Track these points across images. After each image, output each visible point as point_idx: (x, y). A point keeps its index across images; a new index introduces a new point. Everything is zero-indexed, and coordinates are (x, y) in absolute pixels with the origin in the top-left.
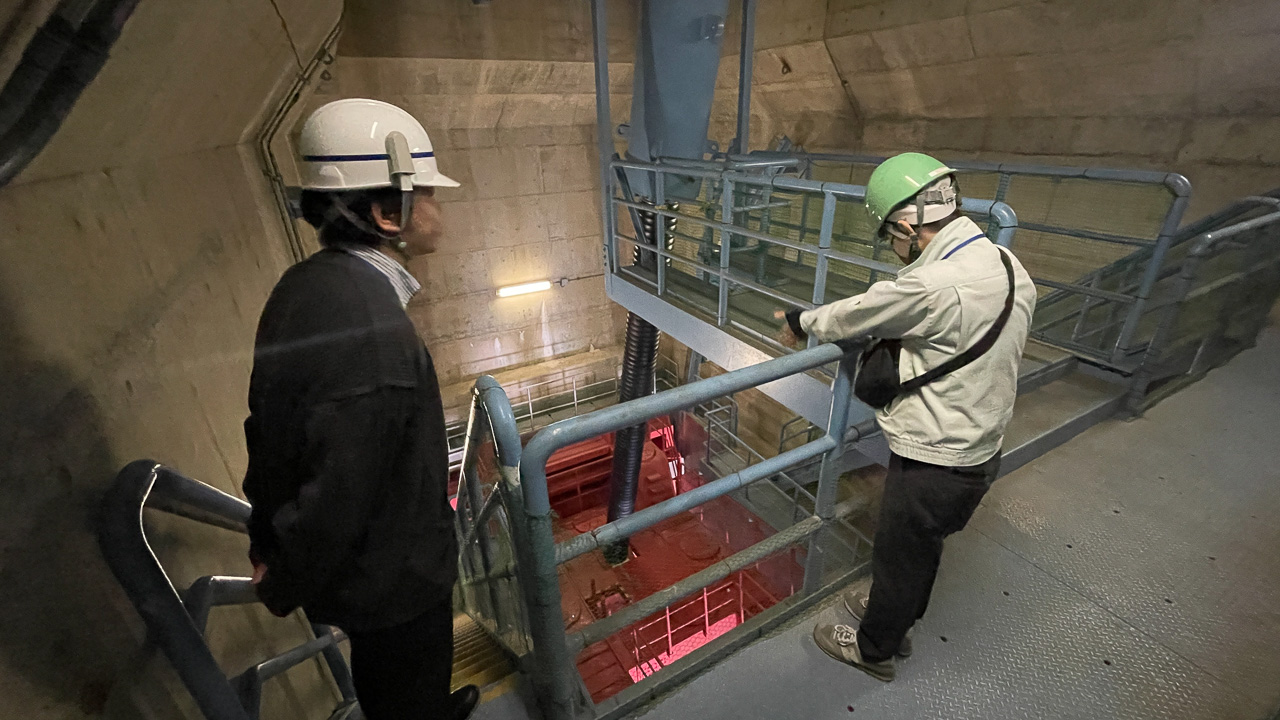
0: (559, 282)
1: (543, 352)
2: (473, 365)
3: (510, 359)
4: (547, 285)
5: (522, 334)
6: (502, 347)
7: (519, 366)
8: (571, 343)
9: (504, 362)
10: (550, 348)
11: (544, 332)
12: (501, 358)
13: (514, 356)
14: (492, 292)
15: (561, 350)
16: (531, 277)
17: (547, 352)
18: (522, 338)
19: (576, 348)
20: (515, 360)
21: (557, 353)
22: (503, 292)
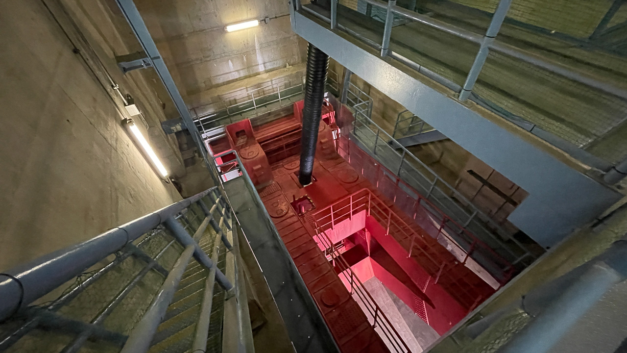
0: (264, 21)
1: (258, 69)
2: (218, 77)
3: (239, 74)
4: (256, 23)
5: (244, 57)
6: (233, 66)
7: (246, 77)
8: (275, 62)
9: (236, 76)
10: (263, 65)
11: (257, 55)
12: (234, 73)
13: (241, 71)
14: (222, 29)
15: (269, 67)
16: (245, 17)
17: (261, 68)
18: (245, 60)
19: (278, 66)
20: (242, 74)
21: (267, 69)
22: (229, 29)
